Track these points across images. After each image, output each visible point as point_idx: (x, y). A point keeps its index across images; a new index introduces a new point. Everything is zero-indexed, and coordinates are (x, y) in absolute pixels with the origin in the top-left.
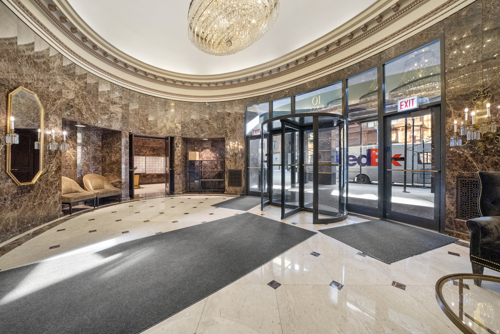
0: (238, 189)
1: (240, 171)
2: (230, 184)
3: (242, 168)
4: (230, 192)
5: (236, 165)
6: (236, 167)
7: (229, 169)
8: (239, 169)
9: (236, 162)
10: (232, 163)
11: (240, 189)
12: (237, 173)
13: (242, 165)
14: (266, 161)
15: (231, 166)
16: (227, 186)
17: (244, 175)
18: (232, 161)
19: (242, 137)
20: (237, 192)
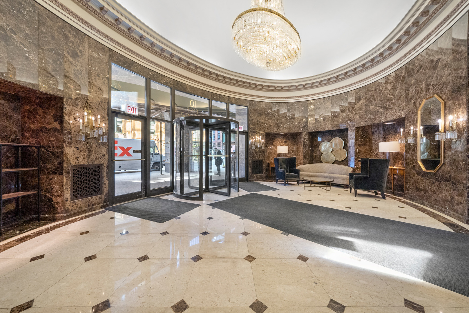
0: (95, 199)
1: (100, 167)
2: (77, 194)
3: (104, 162)
4: (78, 210)
5: (92, 157)
6: (90, 160)
7: (74, 163)
8: (97, 162)
9: (90, 151)
10: (82, 153)
11: (100, 198)
12: (91, 171)
13: (104, 155)
14: (140, 151)
15: (80, 159)
16: (69, 199)
17: (107, 173)
18: (81, 149)
19: (103, 109)
20: (93, 205)
